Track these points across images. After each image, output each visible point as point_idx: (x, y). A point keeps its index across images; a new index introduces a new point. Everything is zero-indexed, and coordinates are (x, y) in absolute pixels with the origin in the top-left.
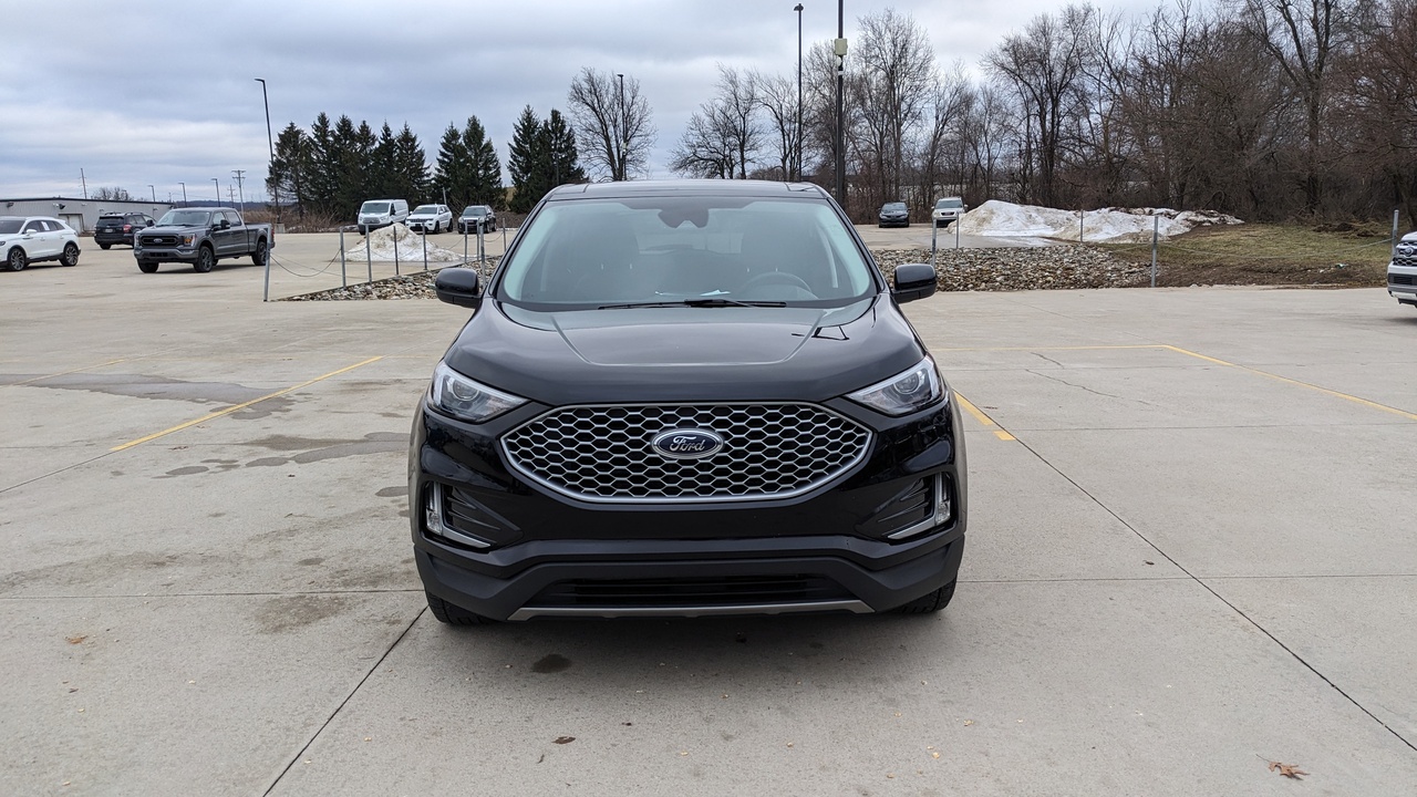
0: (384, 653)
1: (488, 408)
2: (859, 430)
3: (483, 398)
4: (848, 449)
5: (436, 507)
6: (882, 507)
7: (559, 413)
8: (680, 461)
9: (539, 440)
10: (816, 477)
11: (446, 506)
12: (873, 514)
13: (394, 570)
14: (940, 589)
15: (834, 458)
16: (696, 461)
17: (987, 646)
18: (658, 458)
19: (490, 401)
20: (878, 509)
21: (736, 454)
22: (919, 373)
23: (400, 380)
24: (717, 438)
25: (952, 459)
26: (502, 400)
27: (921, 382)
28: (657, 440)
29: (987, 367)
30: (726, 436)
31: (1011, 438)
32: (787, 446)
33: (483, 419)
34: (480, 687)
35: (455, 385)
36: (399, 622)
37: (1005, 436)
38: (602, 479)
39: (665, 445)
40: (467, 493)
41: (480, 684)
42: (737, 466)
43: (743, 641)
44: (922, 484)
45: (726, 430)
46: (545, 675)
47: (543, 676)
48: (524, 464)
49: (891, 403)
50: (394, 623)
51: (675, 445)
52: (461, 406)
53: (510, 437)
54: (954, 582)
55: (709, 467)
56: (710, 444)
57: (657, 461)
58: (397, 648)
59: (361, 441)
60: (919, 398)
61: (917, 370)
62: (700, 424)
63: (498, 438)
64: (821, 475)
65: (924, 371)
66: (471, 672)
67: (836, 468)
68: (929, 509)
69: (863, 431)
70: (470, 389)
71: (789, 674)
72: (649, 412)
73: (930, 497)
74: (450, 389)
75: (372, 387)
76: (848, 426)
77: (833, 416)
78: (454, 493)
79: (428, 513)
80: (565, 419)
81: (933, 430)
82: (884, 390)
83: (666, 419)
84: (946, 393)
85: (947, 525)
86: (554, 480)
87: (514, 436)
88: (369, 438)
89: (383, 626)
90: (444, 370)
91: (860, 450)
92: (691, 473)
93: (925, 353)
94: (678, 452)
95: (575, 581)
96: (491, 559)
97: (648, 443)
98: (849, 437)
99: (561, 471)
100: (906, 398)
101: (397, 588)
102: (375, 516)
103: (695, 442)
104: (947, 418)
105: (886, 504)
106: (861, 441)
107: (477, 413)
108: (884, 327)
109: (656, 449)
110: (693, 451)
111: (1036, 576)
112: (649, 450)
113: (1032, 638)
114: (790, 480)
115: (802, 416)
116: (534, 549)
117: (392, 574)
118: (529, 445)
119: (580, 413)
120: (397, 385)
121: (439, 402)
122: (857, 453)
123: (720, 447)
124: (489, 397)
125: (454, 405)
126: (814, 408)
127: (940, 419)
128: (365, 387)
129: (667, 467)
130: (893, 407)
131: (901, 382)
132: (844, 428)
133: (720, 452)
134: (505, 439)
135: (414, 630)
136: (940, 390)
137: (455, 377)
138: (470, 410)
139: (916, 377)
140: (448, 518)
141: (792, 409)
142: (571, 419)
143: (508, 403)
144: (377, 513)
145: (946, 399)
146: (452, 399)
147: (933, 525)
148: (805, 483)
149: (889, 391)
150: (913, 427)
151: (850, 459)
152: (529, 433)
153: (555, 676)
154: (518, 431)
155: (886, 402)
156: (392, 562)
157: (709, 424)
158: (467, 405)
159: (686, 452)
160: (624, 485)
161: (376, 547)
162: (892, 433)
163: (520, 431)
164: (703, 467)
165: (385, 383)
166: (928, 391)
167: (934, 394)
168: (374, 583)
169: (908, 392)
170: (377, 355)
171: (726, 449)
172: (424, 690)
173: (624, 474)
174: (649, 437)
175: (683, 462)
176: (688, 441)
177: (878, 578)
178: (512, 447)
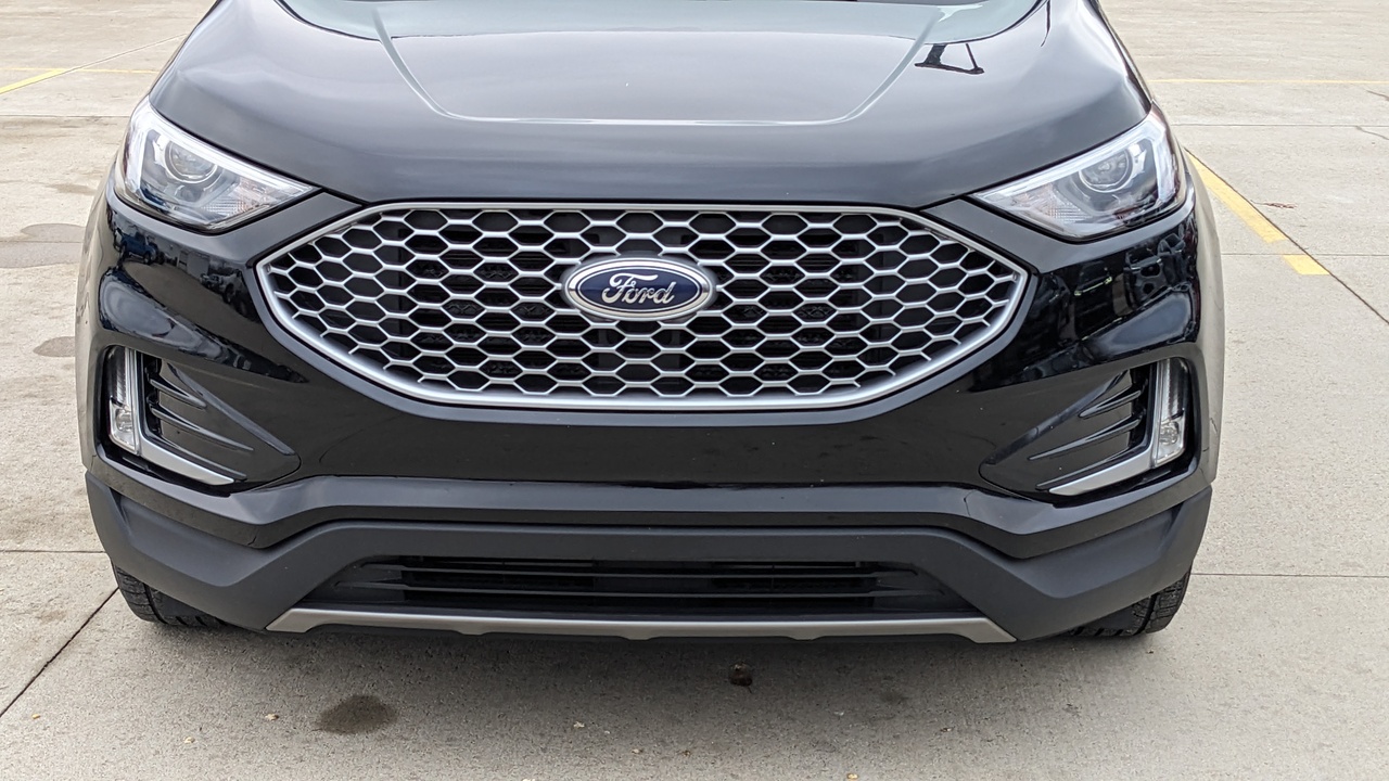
0: (27, 679)
1: (234, 201)
2: (999, 269)
3: (225, 180)
4: (977, 307)
5: (127, 397)
6: (1041, 427)
7: (376, 217)
8: (623, 325)
9: (335, 271)
10: (903, 365)
11: (148, 396)
12: (1020, 444)
13: (60, 508)
14: (1155, 596)
15: (942, 326)
16: (655, 325)
17: (1246, 712)
18: (578, 317)
19: (238, 189)
20: (1034, 432)
21: (739, 313)
22: (1135, 150)
23: (96, 119)
24: (701, 279)
25: (1193, 333)
26: (261, 187)
27: (1138, 168)
28: (574, 280)
29: (1275, 120)
30: (719, 274)
31: (1319, 271)
32: (845, 298)
33: (223, 225)
34: (211, 758)
35: (170, 152)
36: (60, 616)
37: (1305, 266)
38: (461, 356)
39: (592, 290)
40: (187, 372)
41: (212, 751)
42: (739, 338)
43: (745, 682)
44: (1127, 382)
45: (720, 262)
46: (343, 739)
47: (339, 740)
48: (303, 319)
49: (1070, 213)
50: (51, 618)
51: (613, 291)
52: (182, 195)
53: (276, 263)
54: (1184, 582)
55: (684, 337)
56: (686, 291)
57: (575, 323)
58: (53, 668)
59: (13, 241)
60: (1130, 200)
61: (1129, 142)
62: (666, 249)
63: (252, 264)
64: (916, 361)
65: (1145, 145)
66: (195, 725)
67: (946, 346)
68: (1140, 434)
69: (1008, 271)
70: (198, 161)
71: (835, 758)
72: (559, 221)
73: (1143, 407)
74: (160, 157)
75: (43, 130)
76: (976, 260)
77: (947, 238)
78: (164, 372)
79: (113, 408)
80: (386, 230)
81: (1156, 265)
82: (1056, 185)
83: (595, 236)
84: (1188, 192)
85: (1177, 466)
86: (364, 355)
87: (284, 262)
88: (31, 235)
89: (30, 624)
90: (148, 120)
91: (1000, 310)
92: (645, 349)
93: (1148, 106)
94: (620, 304)
95: (402, 560)
96: (232, 508)
97: (558, 286)
98: (979, 283)
99: (378, 338)
100: (1101, 202)
101: (62, 545)
102: (30, 395)
103: (655, 286)
104: (1188, 240)
105: (1049, 422)
106: (1003, 291)
107: (212, 210)
108: (1064, 46)
109: (572, 297)
110: (649, 304)
111: (1355, 565)
112: (559, 299)
113: (1342, 699)
114: (849, 369)
115: (879, 237)
116: (321, 493)
117: (54, 516)
118: (315, 281)
119: (418, 218)
120: (91, 128)
121: (137, 185)
122: (991, 317)
123: (706, 298)
124: (235, 179)
125: (169, 193)
126: (906, 222)
127: (1173, 243)
128: (32, 130)
129: (594, 336)
130: (1071, 219)
131: (1094, 168)
132: (968, 264)
133: (710, 307)
134: (266, 267)
135: (89, 634)
136: (1177, 182)
137: (170, 135)
138: (199, 204)
139: (1126, 157)
140: (151, 422)
141: (862, 222)
142: (403, 232)
143: (274, 193)
144: (33, 390)
145: (1189, 205)
146: (164, 180)
147: (1146, 467)
148: (881, 376)
149: (1069, 187)
150: (1115, 262)
151: (977, 328)
152: (314, 257)
153: (364, 741)
154: (293, 252)
155: (1060, 210)
156: (56, 492)
157: (685, 249)
158: (195, 192)
159: (636, 306)
160: (507, 369)
161: (27, 460)
162: (1071, 274)
163: (295, 252)
164: (667, 338)
165: (68, 124)
166: (1150, 185)
167: (1163, 196)
168: (18, 533)
169: (1108, 189)
170: (55, 66)
171: (720, 301)
172: (99, 761)
173: (507, 347)
174: (559, 273)
175: (626, 326)
176: (640, 285)
177: (1022, 573)
178: (280, 283)
